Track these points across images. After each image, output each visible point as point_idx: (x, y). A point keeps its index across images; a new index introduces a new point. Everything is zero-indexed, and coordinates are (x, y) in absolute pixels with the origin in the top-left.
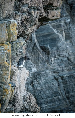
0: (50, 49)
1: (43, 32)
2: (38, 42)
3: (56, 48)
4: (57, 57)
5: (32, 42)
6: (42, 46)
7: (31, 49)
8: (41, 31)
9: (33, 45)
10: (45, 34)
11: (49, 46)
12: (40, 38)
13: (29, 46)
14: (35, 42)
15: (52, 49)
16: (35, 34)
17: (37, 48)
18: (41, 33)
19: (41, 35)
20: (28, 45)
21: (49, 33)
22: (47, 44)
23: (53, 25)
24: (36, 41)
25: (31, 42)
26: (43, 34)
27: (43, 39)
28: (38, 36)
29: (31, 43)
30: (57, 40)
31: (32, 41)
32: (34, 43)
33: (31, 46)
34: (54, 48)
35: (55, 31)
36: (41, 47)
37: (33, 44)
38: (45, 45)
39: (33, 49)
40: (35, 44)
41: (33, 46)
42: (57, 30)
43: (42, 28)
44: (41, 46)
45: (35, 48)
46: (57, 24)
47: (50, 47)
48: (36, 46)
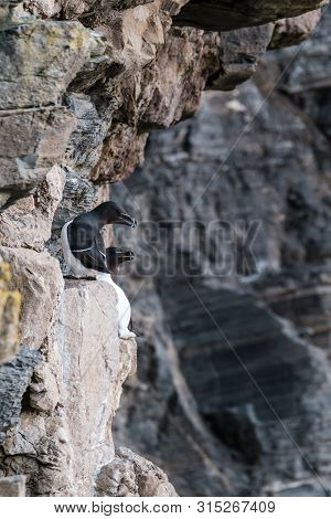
0: (261, 428)
1: (220, 334)
2: (193, 387)
3: (294, 425)
4: (299, 474)
5: (156, 388)
6: (215, 410)
7: (153, 426)
8: (208, 329)
9: (164, 404)
10: (231, 344)
11: (257, 410)
12: (201, 370)
13: (138, 414)
14: (170, 388)
15: (273, 426)
16: (176, 347)
17: (187, 423)
18: (204, 337)
19: (208, 350)
20: (131, 403)
21: (254, 339)
22: (241, 403)
23: (275, 300)
24: (178, 381)
25: (149, 390)
26: (218, 347)
27: (216, 374)
28: (190, 353)
29: (153, 392)
30: (298, 378)
31: (158, 384)
32: (168, 395)
33: (151, 412)
34: (284, 424)
35: (288, 328)
36: (206, 418)
37: (159, 400)
38: (231, 404)
39: (164, 427)
40: (173, 401)
41: (160, 409)
42: (298, 324)
44: (207, 410)
45: (175, 420)
46: (299, 293)
47: (260, 417)
48: (181, 413)
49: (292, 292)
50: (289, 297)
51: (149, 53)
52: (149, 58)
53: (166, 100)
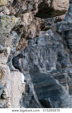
0: (51, 103)
1: (42, 83)
2: (37, 94)
3: (58, 102)
5: (29, 94)
6: (42, 99)
7: (28, 102)
8: (40, 82)
9: (31, 97)
10: (45, 85)
11: (50, 99)
12: (39, 90)
13: (25, 100)
14: (32, 94)
15: (54, 103)
16: (33, 85)
17: (36, 102)
18: (40, 83)
19: (40, 86)
20: (24, 97)
21: (50, 84)
22: (47, 97)
23: (55, 76)
24: (34, 93)
25: (28, 95)
26: (43, 86)
27: (42, 91)
28: (36, 87)
29: (29, 95)
30: (59, 93)
31: (30, 93)
32: (31, 96)
33: (28, 99)
34: (56, 102)
35: (57, 82)
36: (40, 101)
37: (30, 97)
38: (45, 98)
39: (31, 102)
40: (33, 97)
41: (30, 99)
42: (60, 81)
43: (42, 77)
44: (40, 99)
45: (33, 101)
46: (60, 75)
47: (51, 101)
48: (34, 99)
49: (58, 74)
50: (58, 75)
51: (29, 23)
52: (29, 24)
53: (32, 33)
